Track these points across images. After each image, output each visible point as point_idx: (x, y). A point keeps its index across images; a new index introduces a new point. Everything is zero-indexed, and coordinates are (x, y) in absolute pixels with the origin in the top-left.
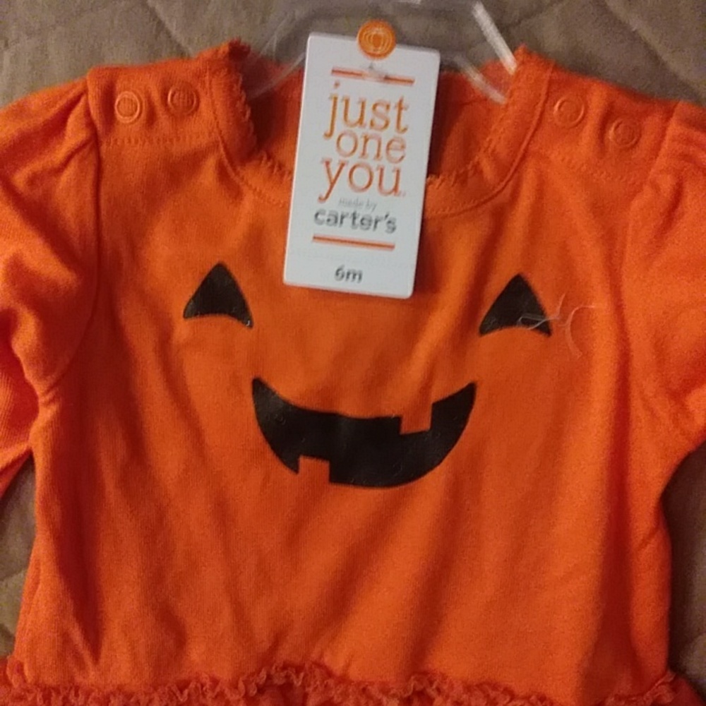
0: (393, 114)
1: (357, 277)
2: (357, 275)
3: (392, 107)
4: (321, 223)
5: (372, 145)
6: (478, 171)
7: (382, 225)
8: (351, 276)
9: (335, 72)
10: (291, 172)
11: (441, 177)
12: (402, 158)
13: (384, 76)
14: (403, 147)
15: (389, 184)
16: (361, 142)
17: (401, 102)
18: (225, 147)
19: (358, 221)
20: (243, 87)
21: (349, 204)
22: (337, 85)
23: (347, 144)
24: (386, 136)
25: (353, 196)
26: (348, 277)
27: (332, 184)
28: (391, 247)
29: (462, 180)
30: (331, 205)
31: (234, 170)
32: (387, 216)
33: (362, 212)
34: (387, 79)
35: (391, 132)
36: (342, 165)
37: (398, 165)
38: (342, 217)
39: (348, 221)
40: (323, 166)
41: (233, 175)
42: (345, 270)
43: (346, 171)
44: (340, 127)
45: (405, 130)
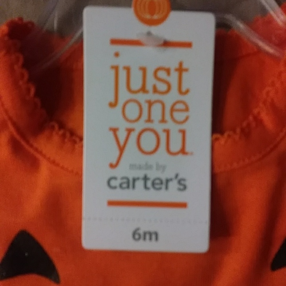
0: (173, 79)
1: (154, 237)
2: (153, 235)
3: (172, 72)
4: (115, 188)
5: (157, 109)
6: (259, 121)
7: (174, 185)
8: (148, 237)
9: (114, 42)
10: (81, 139)
11: (226, 135)
12: (187, 118)
13: (162, 42)
14: (187, 109)
15: (176, 145)
16: (145, 107)
17: (181, 64)
18: (14, 124)
19: (149, 184)
20: (24, 66)
21: (140, 168)
22: (117, 55)
23: (132, 111)
24: (169, 99)
25: (143, 159)
26: (145, 239)
27: (122, 149)
28: (183, 205)
29: (246, 133)
30: (122, 171)
31: (28, 142)
32: (177, 176)
33: (152, 175)
34: (166, 44)
35: (174, 96)
36: (130, 131)
37: (183, 127)
38: (134, 180)
39: (140, 184)
40: (111, 134)
41: (26, 147)
42: (141, 232)
43: (134, 136)
44: (124, 95)
45: (187, 91)
